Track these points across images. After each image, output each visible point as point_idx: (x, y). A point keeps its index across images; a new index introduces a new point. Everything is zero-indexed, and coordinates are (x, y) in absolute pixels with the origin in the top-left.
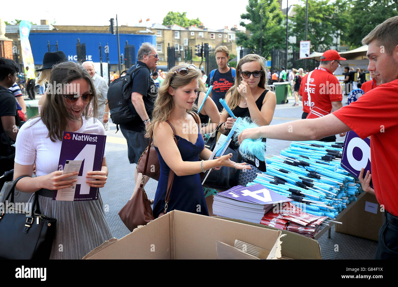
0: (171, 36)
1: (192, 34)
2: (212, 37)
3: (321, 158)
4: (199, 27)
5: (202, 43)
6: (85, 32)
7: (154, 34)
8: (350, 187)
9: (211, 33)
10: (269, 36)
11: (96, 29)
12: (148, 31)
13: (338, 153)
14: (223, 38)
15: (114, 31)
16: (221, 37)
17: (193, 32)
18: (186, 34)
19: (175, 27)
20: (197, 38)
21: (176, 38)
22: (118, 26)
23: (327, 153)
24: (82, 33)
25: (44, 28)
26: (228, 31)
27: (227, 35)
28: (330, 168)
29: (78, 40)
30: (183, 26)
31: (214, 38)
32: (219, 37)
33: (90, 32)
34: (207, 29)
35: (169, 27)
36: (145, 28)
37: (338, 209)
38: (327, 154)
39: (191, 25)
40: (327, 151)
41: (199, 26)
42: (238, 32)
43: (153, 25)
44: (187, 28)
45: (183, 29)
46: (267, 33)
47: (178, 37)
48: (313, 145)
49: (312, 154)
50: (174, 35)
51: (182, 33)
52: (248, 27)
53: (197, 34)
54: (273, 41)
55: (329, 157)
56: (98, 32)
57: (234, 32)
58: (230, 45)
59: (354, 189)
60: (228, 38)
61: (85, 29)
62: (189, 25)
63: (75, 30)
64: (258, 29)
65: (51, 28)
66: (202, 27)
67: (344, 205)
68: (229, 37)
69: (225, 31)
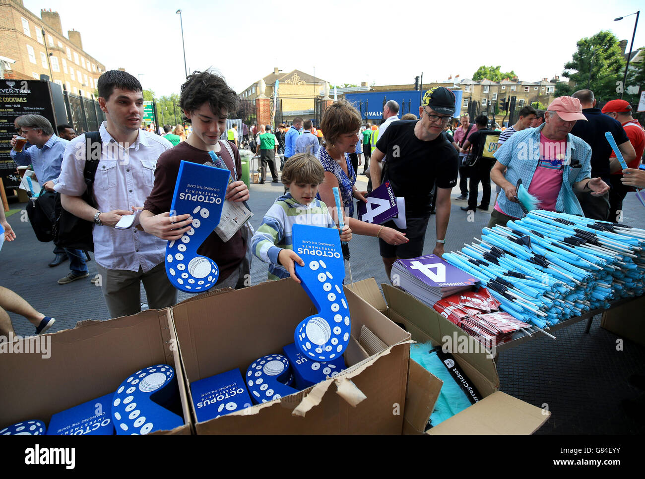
0: (480, 91)
1: (504, 88)
2: (526, 91)
3: (563, 239)
4: (512, 81)
5: (509, 96)
6: (396, 91)
7: (460, 89)
8: (598, 288)
9: (526, 87)
10: (599, 86)
11: (406, 88)
12: (455, 86)
13: (593, 237)
14: (539, 90)
15: (419, 87)
16: (537, 90)
17: (505, 86)
18: (496, 88)
19: (485, 82)
20: (508, 91)
21: (485, 92)
22: (423, 83)
23: (575, 233)
24: (393, 91)
25: (363, 89)
26: (548, 83)
27: (544, 88)
28: (569, 256)
29: (385, 98)
30: (494, 80)
31: (528, 91)
32: (535, 90)
33: (400, 91)
34: (521, 82)
35: (478, 82)
36: (452, 84)
37: (564, 315)
38: (574, 235)
39: (503, 79)
40: (576, 230)
41: (512, 79)
42: (559, 84)
43: (462, 81)
44: (499, 82)
45: (493, 83)
46: (597, 84)
47: (487, 92)
48: (558, 220)
49: (552, 232)
50: (482, 90)
51: (492, 88)
52: (572, 78)
53: (508, 88)
54: (605, 92)
55: (576, 240)
56: (407, 90)
57: (555, 84)
58: (547, 98)
59: (604, 291)
60: (545, 90)
61: (397, 88)
62: (501, 79)
63: (388, 89)
64: (584, 79)
65: (369, 89)
66: (515, 80)
67: (577, 312)
68: (547, 89)
69: (544, 83)
